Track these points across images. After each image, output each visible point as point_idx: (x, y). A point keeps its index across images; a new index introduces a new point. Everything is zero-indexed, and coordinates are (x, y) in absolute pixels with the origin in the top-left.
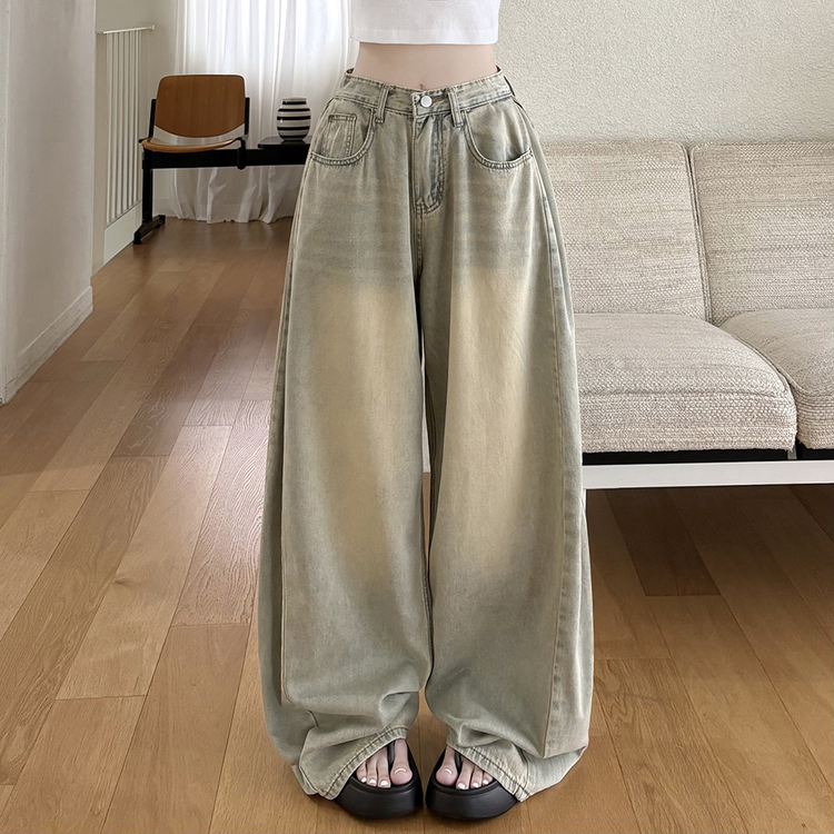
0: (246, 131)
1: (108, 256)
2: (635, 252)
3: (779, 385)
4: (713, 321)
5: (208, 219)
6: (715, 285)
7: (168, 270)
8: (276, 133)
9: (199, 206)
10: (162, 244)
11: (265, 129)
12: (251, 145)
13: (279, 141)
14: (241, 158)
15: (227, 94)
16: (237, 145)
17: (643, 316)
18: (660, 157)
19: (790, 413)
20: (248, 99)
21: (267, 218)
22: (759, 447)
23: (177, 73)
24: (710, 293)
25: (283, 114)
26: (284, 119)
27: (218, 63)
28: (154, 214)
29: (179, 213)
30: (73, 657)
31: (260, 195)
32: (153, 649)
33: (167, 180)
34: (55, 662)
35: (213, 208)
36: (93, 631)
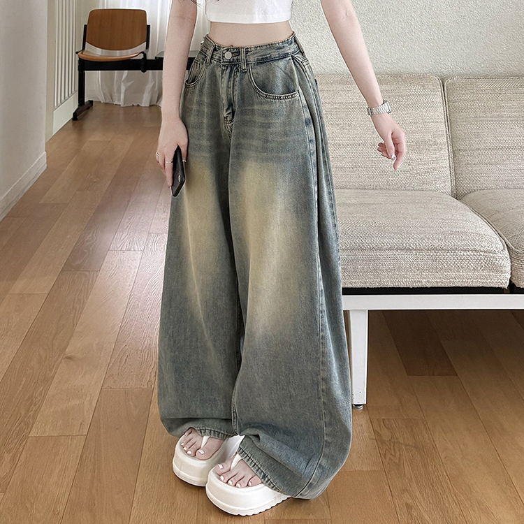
0: (147, 47)
3: (501, 246)
4: (457, 196)
5: (121, 103)
6: (458, 172)
7: (96, 138)
9: (115, 95)
12: (150, 57)
14: (144, 65)
15: (134, 23)
16: (141, 56)
17: (409, 193)
19: (506, 264)
20: (149, 26)
22: (485, 285)
23: (100, 8)
28: (86, 100)
29: (102, 99)
30: (39, 408)
31: (156, 88)
32: (91, 404)
33: (94, 77)
34: (28, 411)
35: (125, 96)
36: (52, 390)
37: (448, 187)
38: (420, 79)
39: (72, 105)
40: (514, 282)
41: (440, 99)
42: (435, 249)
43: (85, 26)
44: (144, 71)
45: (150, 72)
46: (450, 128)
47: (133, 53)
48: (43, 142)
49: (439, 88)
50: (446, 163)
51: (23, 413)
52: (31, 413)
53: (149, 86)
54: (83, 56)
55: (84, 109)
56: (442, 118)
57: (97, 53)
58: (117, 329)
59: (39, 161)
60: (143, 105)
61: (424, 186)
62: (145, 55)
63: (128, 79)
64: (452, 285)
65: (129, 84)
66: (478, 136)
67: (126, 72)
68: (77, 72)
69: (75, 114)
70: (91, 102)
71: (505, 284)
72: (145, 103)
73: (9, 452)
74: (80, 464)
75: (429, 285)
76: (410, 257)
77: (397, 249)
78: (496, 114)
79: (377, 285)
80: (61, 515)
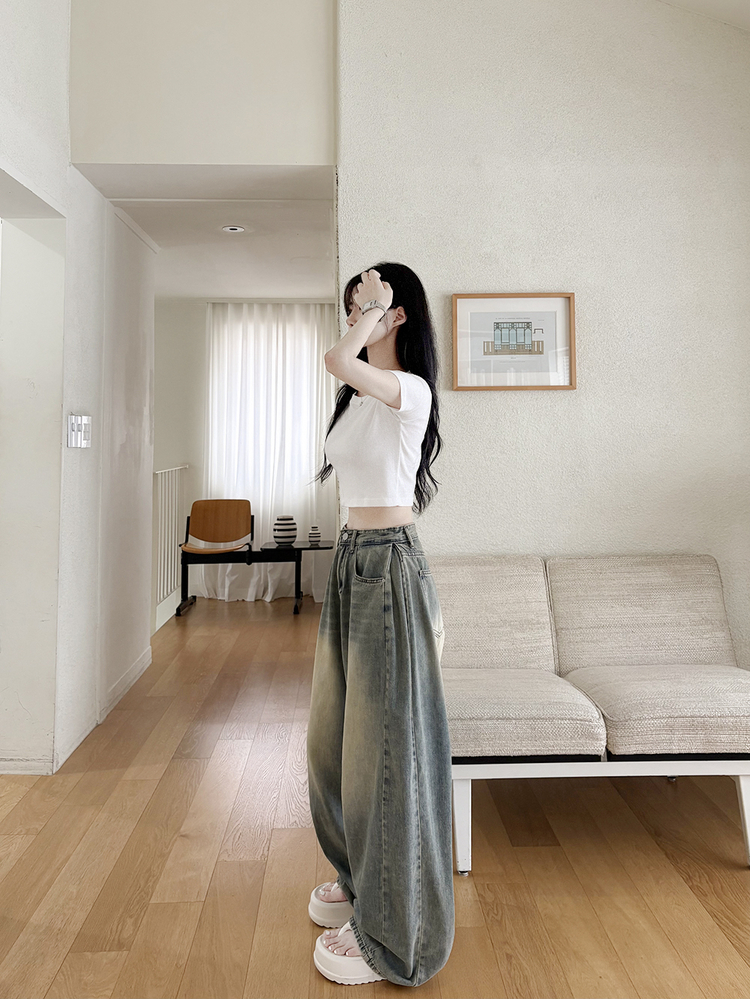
0: (252, 539)
1: (160, 623)
2: (509, 629)
3: (596, 715)
4: (560, 674)
5: (226, 598)
6: (561, 650)
7: (199, 635)
8: (273, 540)
9: (219, 590)
10: (195, 616)
11: (265, 537)
12: (256, 548)
13: (275, 546)
14: (249, 557)
15: (239, 513)
16: (246, 548)
17: (513, 671)
18: (526, 567)
19: (602, 732)
20: (253, 517)
21: (268, 598)
22: (582, 753)
23: (204, 499)
24: (559, 656)
25: (277, 527)
26: (279, 530)
27: (232, 492)
28: (189, 595)
29: (206, 595)
30: (158, 879)
31: (262, 582)
32: (207, 874)
33: (197, 571)
34: (147, 882)
35: (229, 591)
36: (169, 864)
37: (551, 665)
38: (523, 560)
39: (176, 600)
40: (610, 749)
41: (541, 579)
42: (534, 719)
43: (189, 518)
44: (249, 564)
45: (255, 565)
46: (551, 608)
47: (238, 545)
48: (149, 636)
49: (542, 569)
50: (549, 642)
51: (142, 883)
52: (150, 884)
53: (254, 580)
54: (186, 549)
55: (187, 603)
56: (545, 598)
57: (200, 545)
58: (230, 810)
59: (144, 656)
60: (248, 600)
61: (528, 665)
62: (250, 547)
63: (232, 573)
64: (551, 753)
65: (234, 578)
66: (579, 614)
67: (230, 565)
68: (180, 566)
69: (178, 610)
70: (194, 597)
71: (601, 751)
72: (250, 597)
73: (131, 917)
74: (199, 926)
75: (529, 754)
76: (509, 726)
77: (498, 719)
78: (597, 593)
79: (479, 754)
80: (183, 968)
